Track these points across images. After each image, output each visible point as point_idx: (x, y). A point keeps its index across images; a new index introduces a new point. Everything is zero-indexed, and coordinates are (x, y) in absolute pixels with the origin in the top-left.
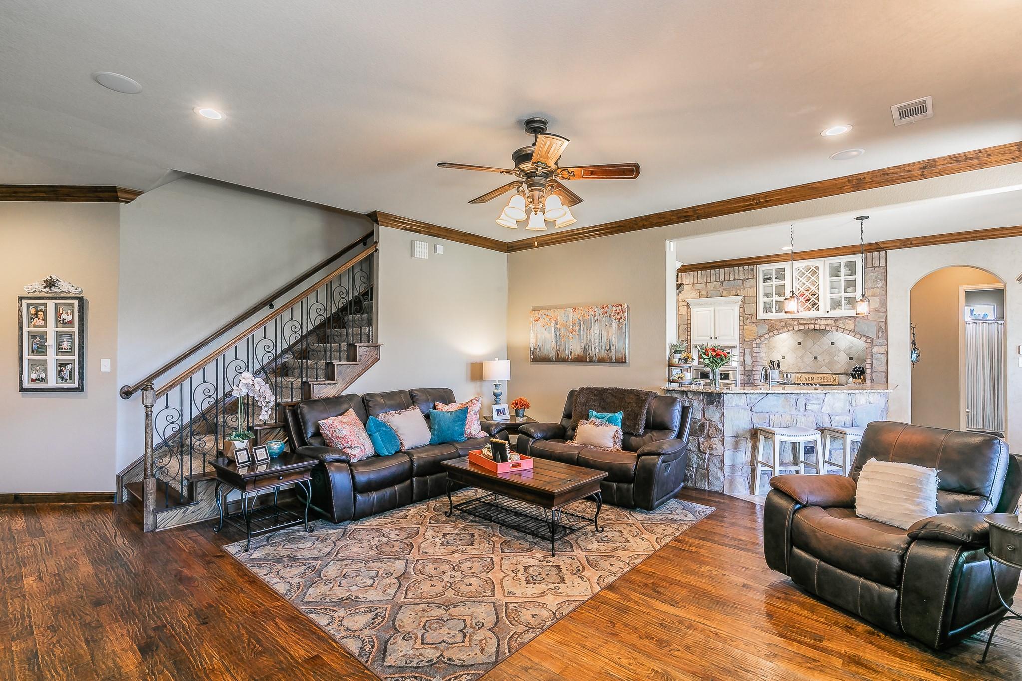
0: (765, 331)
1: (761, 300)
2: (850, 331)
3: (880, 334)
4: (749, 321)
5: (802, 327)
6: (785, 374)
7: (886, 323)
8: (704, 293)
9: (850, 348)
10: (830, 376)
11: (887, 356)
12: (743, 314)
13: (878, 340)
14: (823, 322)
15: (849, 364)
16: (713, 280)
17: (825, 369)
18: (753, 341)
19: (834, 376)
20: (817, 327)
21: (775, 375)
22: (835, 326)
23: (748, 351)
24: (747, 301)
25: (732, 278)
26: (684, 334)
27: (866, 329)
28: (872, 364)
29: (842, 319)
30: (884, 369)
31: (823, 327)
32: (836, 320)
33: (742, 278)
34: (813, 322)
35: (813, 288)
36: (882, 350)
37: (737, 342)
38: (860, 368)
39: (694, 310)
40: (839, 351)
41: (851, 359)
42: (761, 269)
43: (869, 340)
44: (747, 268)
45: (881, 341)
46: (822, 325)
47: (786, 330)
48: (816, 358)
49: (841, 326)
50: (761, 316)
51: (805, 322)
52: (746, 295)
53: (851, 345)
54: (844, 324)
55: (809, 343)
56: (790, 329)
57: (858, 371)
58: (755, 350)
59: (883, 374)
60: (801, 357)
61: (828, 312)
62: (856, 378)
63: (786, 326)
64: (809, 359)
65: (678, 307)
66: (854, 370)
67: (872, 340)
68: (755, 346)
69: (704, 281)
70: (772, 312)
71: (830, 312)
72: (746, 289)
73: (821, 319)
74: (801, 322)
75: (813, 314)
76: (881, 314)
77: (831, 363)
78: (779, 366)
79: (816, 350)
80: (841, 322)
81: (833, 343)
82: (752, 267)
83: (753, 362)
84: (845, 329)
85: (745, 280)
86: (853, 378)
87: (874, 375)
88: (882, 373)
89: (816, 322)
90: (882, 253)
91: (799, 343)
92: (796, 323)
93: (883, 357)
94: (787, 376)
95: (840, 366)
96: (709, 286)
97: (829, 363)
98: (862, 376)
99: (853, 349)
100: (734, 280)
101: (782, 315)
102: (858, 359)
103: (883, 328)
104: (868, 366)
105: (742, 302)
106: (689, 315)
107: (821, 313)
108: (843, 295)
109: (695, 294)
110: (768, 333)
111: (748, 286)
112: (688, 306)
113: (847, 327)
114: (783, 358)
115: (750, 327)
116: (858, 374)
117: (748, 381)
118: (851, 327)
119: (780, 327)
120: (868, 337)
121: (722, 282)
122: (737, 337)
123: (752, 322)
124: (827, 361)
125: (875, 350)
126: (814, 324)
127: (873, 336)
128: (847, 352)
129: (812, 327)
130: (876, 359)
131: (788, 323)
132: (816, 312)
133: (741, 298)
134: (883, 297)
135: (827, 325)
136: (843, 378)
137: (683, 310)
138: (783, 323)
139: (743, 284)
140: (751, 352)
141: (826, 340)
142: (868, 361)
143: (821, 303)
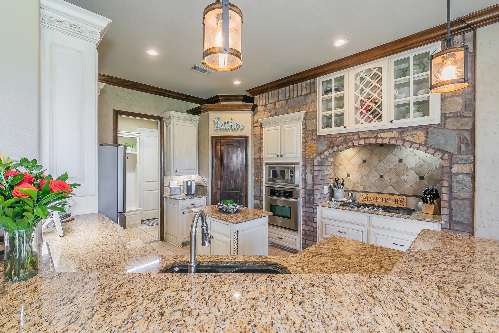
0: (325, 148)
1: (321, 113)
2: (420, 144)
3: (463, 148)
4: (310, 137)
5: (362, 142)
6: (350, 193)
7: (473, 132)
8: (273, 112)
9: (421, 166)
10: (397, 197)
11: (473, 178)
12: (304, 130)
13: (459, 156)
14: (386, 135)
15: (419, 184)
16: (280, 99)
17: (391, 190)
18: (314, 158)
19: (402, 197)
20: (379, 141)
21: (339, 193)
22: (401, 139)
23: (309, 169)
24: (308, 118)
25: (295, 95)
26: (258, 152)
27: (442, 141)
28: (450, 188)
29: (410, 129)
30: (468, 195)
31: (386, 141)
32: (403, 131)
33: (304, 93)
34: (374, 135)
35: (374, 95)
36: (467, 169)
37: (299, 160)
38: (433, 190)
39: (265, 129)
40: (408, 169)
41: (422, 178)
42: (321, 80)
43: (446, 156)
44: (308, 82)
45: (465, 157)
46: (385, 138)
47: (345, 146)
48: (381, 177)
49: (408, 138)
50: (321, 131)
51: (366, 136)
52: (308, 111)
53: (422, 162)
54: (412, 136)
55: (375, 161)
56: (350, 144)
57: (430, 194)
58: (316, 168)
59: (468, 202)
60: (367, 176)
61: (392, 122)
62: (427, 203)
63: (345, 141)
64: (374, 178)
65: (254, 127)
66: (425, 193)
67: (452, 155)
68: (315, 163)
69: (274, 101)
70: (331, 127)
71: (395, 122)
72: (308, 105)
73: (384, 131)
74: (362, 136)
75: (375, 125)
76: (466, 119)
77: (398, 183)
78: (343, 184)
79: (382, 167)
80: (409, 133)
81: (401, 161)
82: (312, 80)
83: (313, 180)
84: (413, 143)
85: (307, 95)
86: (424, 202)
87: (453, 203)
88: (465, 201)
89: (379, 135)
90: (469, 35)
91: (365, 161)
92: (356, 137)
93: (468, 179)
94: (352, 196)
95: (408, 186)
96: (277, 106)
97: (396, 182)
98: (435, 201)
99: (424, 167)
100: (298, 96)
101: (340, 130)
102: (431, 179)
103: (469, 138)
104: (444, 190)
105: (305, 118)
106: (261, 134)
107: (384, 124)
108: (412, 99)
109: (266, 114)
110: (327, 150)
111: (310, 101)
112: (261, 126)
113: (416, 139)
114: (349, 176)
115: (311, 144)
116: (430, 198)
117: (309, 201)
118: (422, 140)
119: (340, 143)
120: (444, 152)
121: (287, 100)
122: (300, 155)
123: (313, 139)
124: (393, 181)
125: (456, 169)
126: (376, 138)
127: (453, 149)
128: (417, 171)
129: (373, 141)
130: (457, 182)
131: (347, 138)
132: (378, 123)
133: (302, 113)
134: (468, 96)
135: (391, 139)
136: (412, 202)
137: (258, 130)
138: (342, 139)
139: (305, 99)
140: (311, 170)
141: (393, 157)
142: (445, 183)
143: (384, 112)
